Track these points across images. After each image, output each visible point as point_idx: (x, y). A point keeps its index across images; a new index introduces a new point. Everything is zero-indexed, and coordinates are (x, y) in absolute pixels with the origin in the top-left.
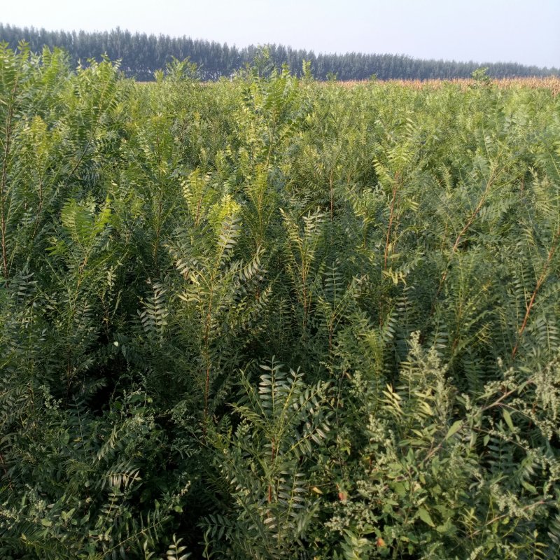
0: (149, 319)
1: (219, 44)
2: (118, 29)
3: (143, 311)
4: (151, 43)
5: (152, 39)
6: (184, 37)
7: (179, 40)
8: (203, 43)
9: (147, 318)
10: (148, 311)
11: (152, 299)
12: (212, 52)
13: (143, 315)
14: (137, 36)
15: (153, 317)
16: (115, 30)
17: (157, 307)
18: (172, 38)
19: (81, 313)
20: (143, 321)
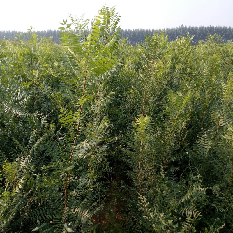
0: (201, 145)
1: (227, 27)
2: (182, 25)
3: (198, 140)
4: (195, 30)
5: (196, 28)
6: (210, 26)
7: (208, 27)
8: (219, 27)
9: (200, 144)
10: (201, 141)
11: (204, 136)
12: (223, 31)
13: (198, 142)
14: (190, 27)
15: (203, 144)
16: (181, 26)
17: (206, 140)
18: (205, 26)
19: (172, 138)
20: (198, 145)
